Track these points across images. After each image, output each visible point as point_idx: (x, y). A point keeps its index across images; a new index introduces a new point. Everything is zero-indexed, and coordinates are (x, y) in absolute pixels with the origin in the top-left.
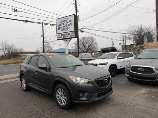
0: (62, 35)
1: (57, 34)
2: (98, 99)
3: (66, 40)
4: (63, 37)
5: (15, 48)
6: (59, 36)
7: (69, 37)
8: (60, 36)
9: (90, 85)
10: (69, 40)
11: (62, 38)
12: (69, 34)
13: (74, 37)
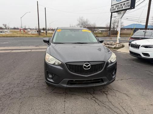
0: (116, 7)
1: (112, 6)
2: (68, 86)
3: (119, 12)
4: (118, 9)
5: (89, 23)
6: (113, 7)
7: (124, 8)
8: (115, 7)
9: (59, 67)
10: (123, 12)
11: (116, 10)
12: (124, 4)
13: (129, 7)
